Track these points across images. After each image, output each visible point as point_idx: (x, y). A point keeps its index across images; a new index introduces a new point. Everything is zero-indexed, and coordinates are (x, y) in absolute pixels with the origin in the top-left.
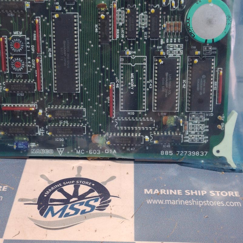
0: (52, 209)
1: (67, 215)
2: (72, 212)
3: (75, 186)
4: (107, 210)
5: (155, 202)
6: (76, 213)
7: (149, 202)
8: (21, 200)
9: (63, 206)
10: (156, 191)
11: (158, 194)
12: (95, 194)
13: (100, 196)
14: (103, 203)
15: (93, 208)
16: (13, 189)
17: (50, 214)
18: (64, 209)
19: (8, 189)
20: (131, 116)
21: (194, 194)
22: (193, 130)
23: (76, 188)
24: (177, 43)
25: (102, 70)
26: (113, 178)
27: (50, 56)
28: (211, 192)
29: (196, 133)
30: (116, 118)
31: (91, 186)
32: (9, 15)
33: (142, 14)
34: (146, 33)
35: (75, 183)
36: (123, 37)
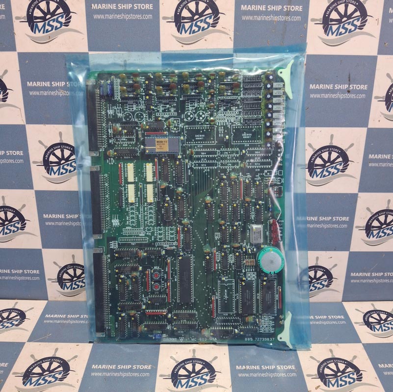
0: (180, 382)
1: (191, 386)
2: (193, 384)
3: (192, 365)
4: (215, 382)
5: (244, 375)
6: (195, 385)
7: (240, 375)
8: (161, 376)
9: (187, 380)
10: (244, 367)
11: (245, 369)
12: (206, 370)
13: (209, 372)
14: (212, 377)
15: (205, 380)
16: (155, 367)
17: (180, 386)
18: (188, 382)
19: (152, 367)
20: (226, 316)
21: (267, 368)
22: (265, 325)
23: (194, 366)
24: (253, 271)
25: (207, 288)
26: (216, 358)
27: (176, 280)
28: (278, 367)
29: (267, 327)
30: (216, 317)
31: (203, 364)
32: (152, 257)
33: (231, 255)
34: (233, 266)
35: (192, 362)
36: (220, 268)
